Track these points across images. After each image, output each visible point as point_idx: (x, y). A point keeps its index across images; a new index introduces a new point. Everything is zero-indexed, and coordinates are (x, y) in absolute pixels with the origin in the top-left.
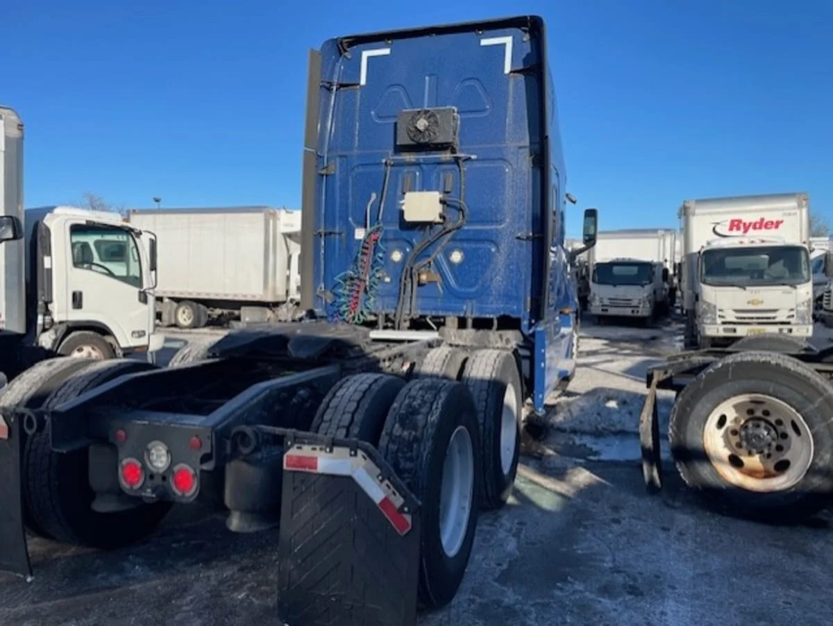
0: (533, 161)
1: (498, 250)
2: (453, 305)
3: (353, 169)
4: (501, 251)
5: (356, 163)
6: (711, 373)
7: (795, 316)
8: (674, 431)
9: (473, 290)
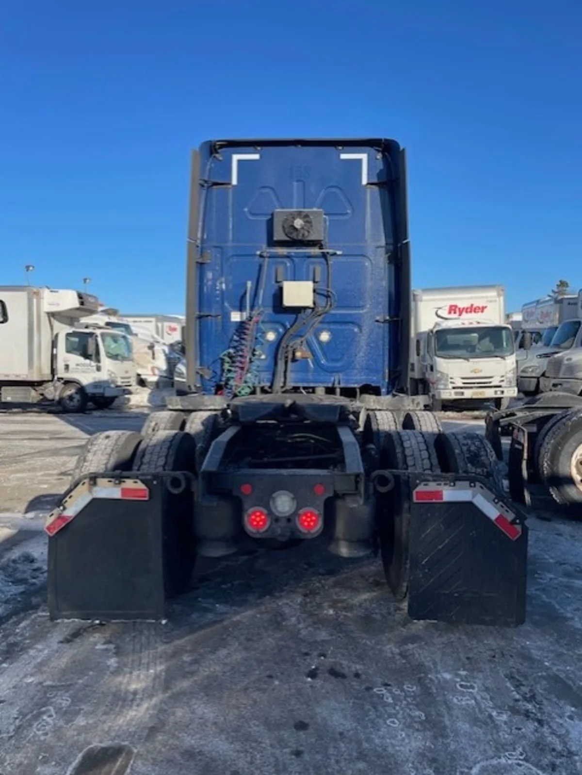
0: (389, 258)
1: (361, 330)
2: (322, 378)
3: (228, 259)
4: (364, 332)
5: (230, 254)
6: (575, 420)
7: (505, 381)
8: (548, 465)
9: (338, 364)
